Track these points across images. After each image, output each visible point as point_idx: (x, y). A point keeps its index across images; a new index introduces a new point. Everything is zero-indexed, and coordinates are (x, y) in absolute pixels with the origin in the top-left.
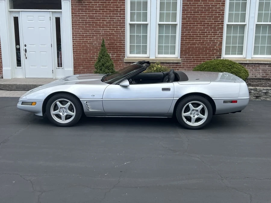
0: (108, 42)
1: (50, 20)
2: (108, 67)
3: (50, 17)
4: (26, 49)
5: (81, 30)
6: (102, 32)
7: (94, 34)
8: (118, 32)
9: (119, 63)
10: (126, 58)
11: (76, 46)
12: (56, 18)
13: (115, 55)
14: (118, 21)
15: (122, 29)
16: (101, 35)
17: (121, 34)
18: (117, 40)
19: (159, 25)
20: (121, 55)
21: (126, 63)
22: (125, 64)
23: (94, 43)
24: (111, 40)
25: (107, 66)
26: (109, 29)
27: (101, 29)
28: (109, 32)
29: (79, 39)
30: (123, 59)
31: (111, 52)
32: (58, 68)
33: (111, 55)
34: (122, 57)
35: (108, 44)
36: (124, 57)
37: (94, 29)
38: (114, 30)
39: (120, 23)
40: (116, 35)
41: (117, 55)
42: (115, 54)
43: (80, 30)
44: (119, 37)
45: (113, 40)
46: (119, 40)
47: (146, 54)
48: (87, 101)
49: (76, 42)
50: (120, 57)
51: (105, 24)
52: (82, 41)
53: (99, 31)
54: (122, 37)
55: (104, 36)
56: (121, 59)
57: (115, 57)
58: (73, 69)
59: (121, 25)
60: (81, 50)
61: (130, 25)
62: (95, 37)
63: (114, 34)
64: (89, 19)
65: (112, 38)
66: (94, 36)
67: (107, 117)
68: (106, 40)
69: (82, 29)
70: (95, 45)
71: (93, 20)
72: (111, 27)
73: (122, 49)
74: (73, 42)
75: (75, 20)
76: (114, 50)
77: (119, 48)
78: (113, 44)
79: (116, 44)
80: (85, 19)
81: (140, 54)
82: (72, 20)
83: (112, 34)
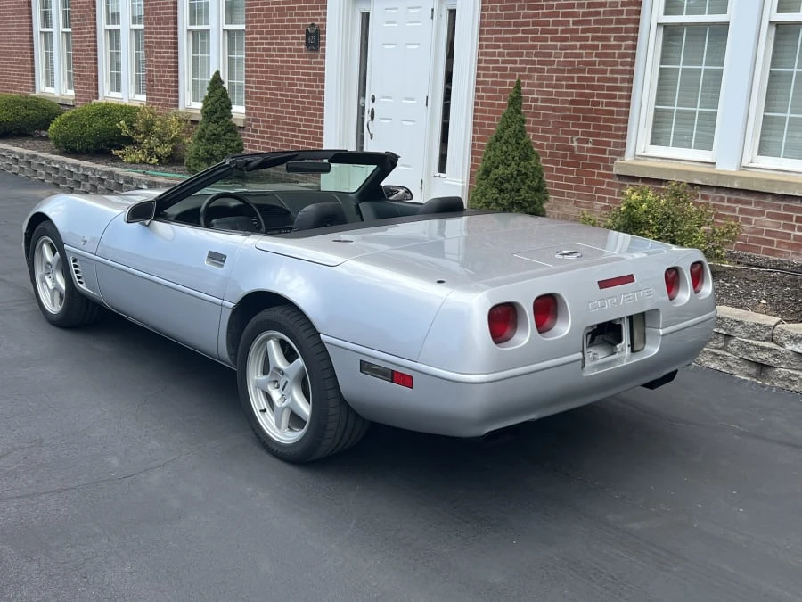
0: (570, 94)
1: (432, 18)
3: (433, 10)
4: (373, 109)
5: (501, 50)
6: (559, 58)
7: (533, 62)
8: (607, 55)
9: (601, 175)
10: (628, 158)
11: (482, 104)
13: (590, 146)
14: (611, 13)
15: (623, 43)
16: (555, 67)
17: (616, 63)
18: (602, 88)
19: (778, 26)
20: (608, 144)
21: (620, 177)
22: (616, 181)
23: (530, 96)
24: (582, 87)
26: (582, 47)
27: (555, 47)
28: (579, 55)
29: (493, 83)
30: (614, 160)
31: (577, 133)
32: (438, 174)
33: (575, 144)
34: (611, 153)
35: (573, 102)
36: (621, 154)
37: (534, 47)
38: (596, 47)
39: (619, 21)
40: (602, 67)
41: (595, 143)
42: (591, 139)
43: (497, 51)
44: (608, 75)
45: (589, 87)
46: (609, 88)
49: (484, 90)
50: (604, 152)
51: (571, 26)
52: (498, 88)
53: (550, 55)
54: (619, 76)
55: (563, 71)
56: (606, 160)
57: (589, 150)
58: (466, 184)
60: (493, 119)
62: (536, 75)
63: (594, 63)
64: (526, 11)
65: (585, 79)
66: (535, 70)
69: (505, 47)
70: (533, 104)
71: (537, 15)
72: (586, 39)
73: (613, 125)
74: (477, 90)
75: (490, 16)
76: (588, 126)
77: (606, 120)
78: (587, 103)
79: (597, 103)
80: (514, 10)
81: (690, 147)
82: (482, 16)
83: (586, 63)
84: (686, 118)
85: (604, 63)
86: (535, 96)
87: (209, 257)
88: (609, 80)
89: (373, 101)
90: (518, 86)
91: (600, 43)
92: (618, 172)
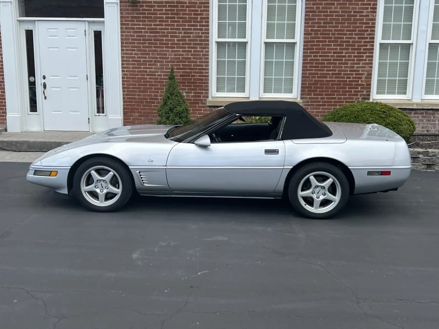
0: (180, 72)
1: (85, 35)
2: (180, 114)
3: (85, 31)
4: (44, 83)
5: (136, 52)
6: (171, 56)
7: (157, 58)
8: (197, 55)
9: (199, 107)
10: (210, 99)
11: (127, 78)
12: (95, 32)
13: (192, 94)
14: (196, 37)
15: (204, 50)
16: (169, 60)
17: (201, 58)
18: (196, 69)
19: (266, 43)
20: (202, 93)
21: (210, 107)
22: (208, 108)
23: (157, 74)
24: (185, 69)
25: (177, 113)
26: (183, 51)
27: (168, 51)
28: (183, 55)
29: (132, 68)
30: (205, 100)
31: (185, 89)
32: (98, 114)
33: (185, 94)
34: (204, 97)
35: (181, 76)
36: (208, 97)
37: (157, 51)
38: (191, 51)
39: (200, 41)
40: (195, 60)
41: (194, 93)
42: (193, 92)
43: (134, 52)
44: (198, 63)
45: (189, 69)
46: (199, 69)
47: (244, 92)
48: (140, 170)
49: (127, 71)
50: (200, 97)
51: (176, 42)
52: (137, 70)
53: (166, 54)
54: (204, 64)
55: (174, 62)
56: (202, 100)
57: (192, 96)
58: (123, 117)
59: (202, 44)
60: (135, 85)
61: (218, 43)
62: (159, 64)
63: (190, 58)
64: (149, 34)
65: (187, 65)
66: (158, 61)
67: (174, 196)
68: (177, 69)
69: (138, 50)
70: (159, 77)
71: (156, 36)
72: (185, 48)
73: (203, 84)
74: (123, 71)
75: (126, 35)
76: (191, 86)
77: (199, 83)
78: (189, 76)
79: (194, 76)
80: (142, 33)
82: (122, 36)
83: (187, 58)
84: (231, 80)
85: (195, 58)
86: (159, 73)
87: (265, 152)
88: (199, 66)
89: (44, 78)
91: (193, 50)
92: (209, 105)
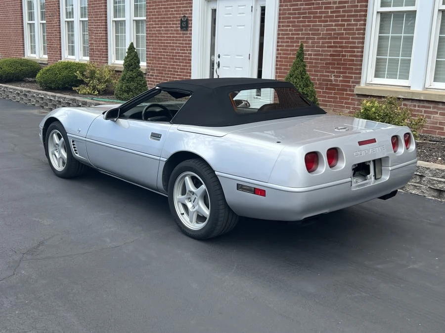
0: (330, 51)
1: (252, 11)
3: (252, 7)
4: (219, 62)
5: (291, 28)
6: (323, 31)
7: (308, 34)
8: (350, 29)
9: (347, 94)
10: (362, 85)
11: (281, 58)
12: (262, 8)
13: (341, 79)
14: (352, 7)
15: (359, 23)
16: (321, 36)
17: (354, 34)
18: (347, 47)
20: (351, 77)
21: (358, 95)
22: (356, 97)
24: (336, 47)
26: (336, 25)
27: (321, 26)
28: (334, 30)
29: (287, 46)
30: (354, 86)
31: (333, 72)
32: (256, 97)
33: (333, 78)
34: (353, 82)
35: (331, 55)
36: (359, 83)
37: (309, 26)
38: (344, 25)
39: (356, 11)
40: (347, 36)
41: (344, 77)
42: (341, 75)
43: (288, 28)
44: (350, 40)
45: (340, 47)
46: (351, 47)
48: (74, 139)
49: (281, 50)
50: (349, 82)
51: (330, 14)
52: (289, 48)
53: (318, 30)
54: (357, 41)
55: (325, 39)
56: (350, 86)
57: (341, 81)
59: (356, 16)
60: (287, 65)
62: (310, 41)
63: (342, 34)
64: (304, 6)
65: (338, 43)
66: (310, 38)
69: (293, 26)
70: (309, 57)
71: (310, 9)
72: (338, 21)
73: (354, 67)
74: (278, 50)
75: (284, 9)
76: (340, 68)
77: (350, 65)
78: (339, 55)
79: (345, 56)
80: (298, 6)
81: (396, 78)
82: (280, 10)
83: (339, 34)
84: (394, 62)
85: (348, 34)
86: (310, 52)
87: (151, 136)
88: (351, 43)
89: (219, 57)
90: (302, 47)
91: (346, 23)
92: (357, 93)
